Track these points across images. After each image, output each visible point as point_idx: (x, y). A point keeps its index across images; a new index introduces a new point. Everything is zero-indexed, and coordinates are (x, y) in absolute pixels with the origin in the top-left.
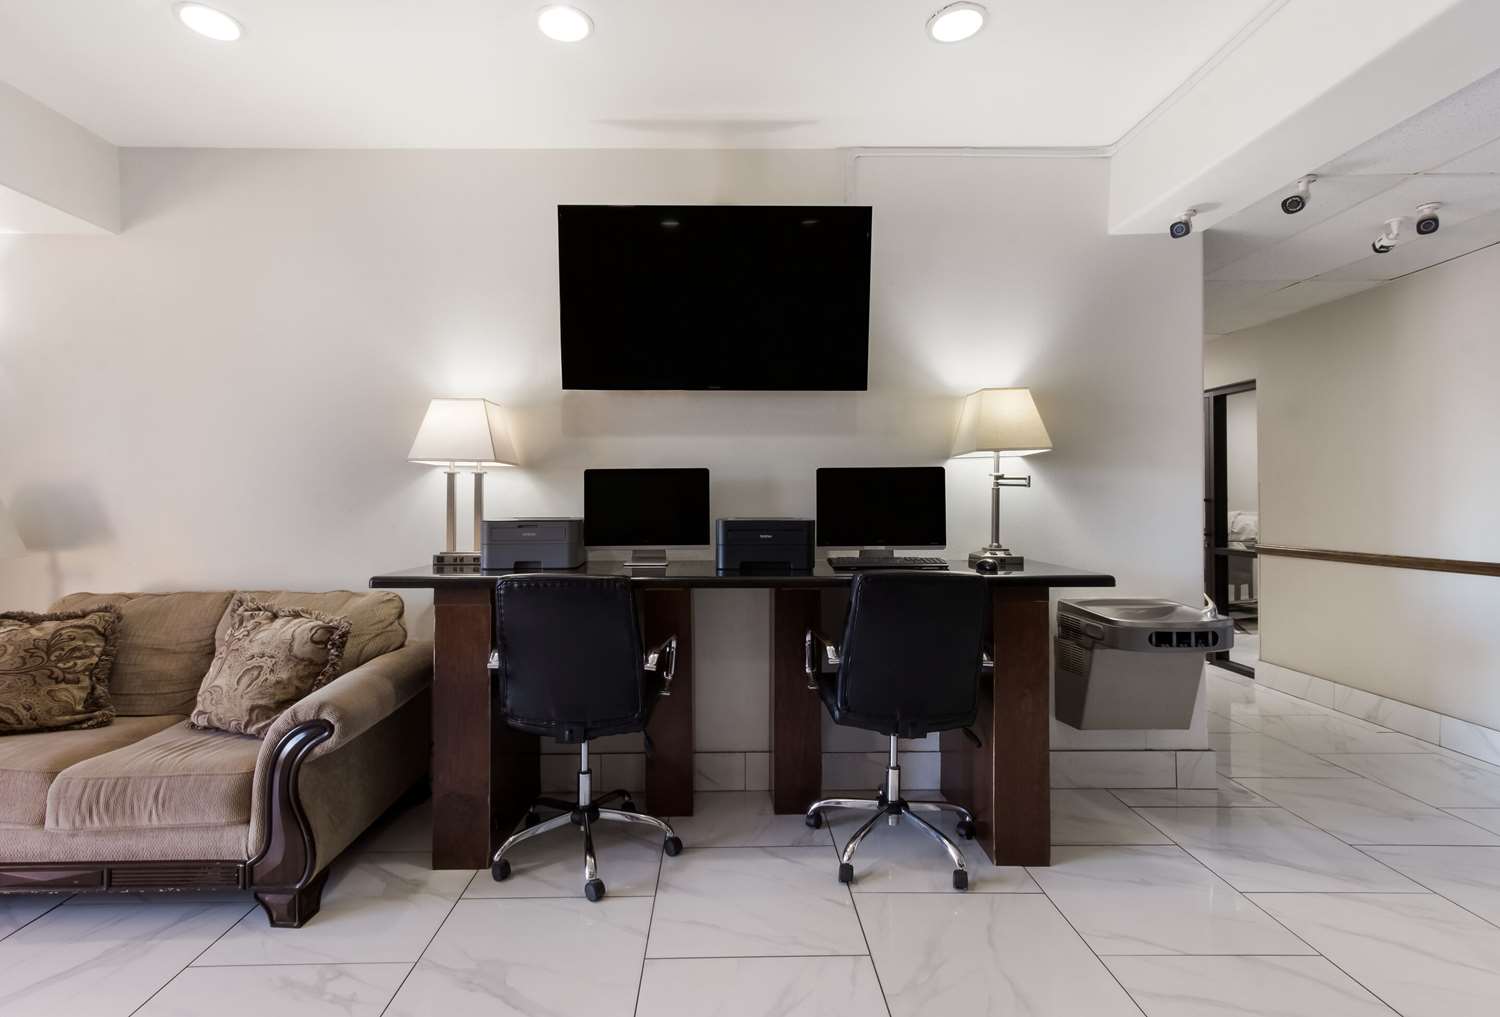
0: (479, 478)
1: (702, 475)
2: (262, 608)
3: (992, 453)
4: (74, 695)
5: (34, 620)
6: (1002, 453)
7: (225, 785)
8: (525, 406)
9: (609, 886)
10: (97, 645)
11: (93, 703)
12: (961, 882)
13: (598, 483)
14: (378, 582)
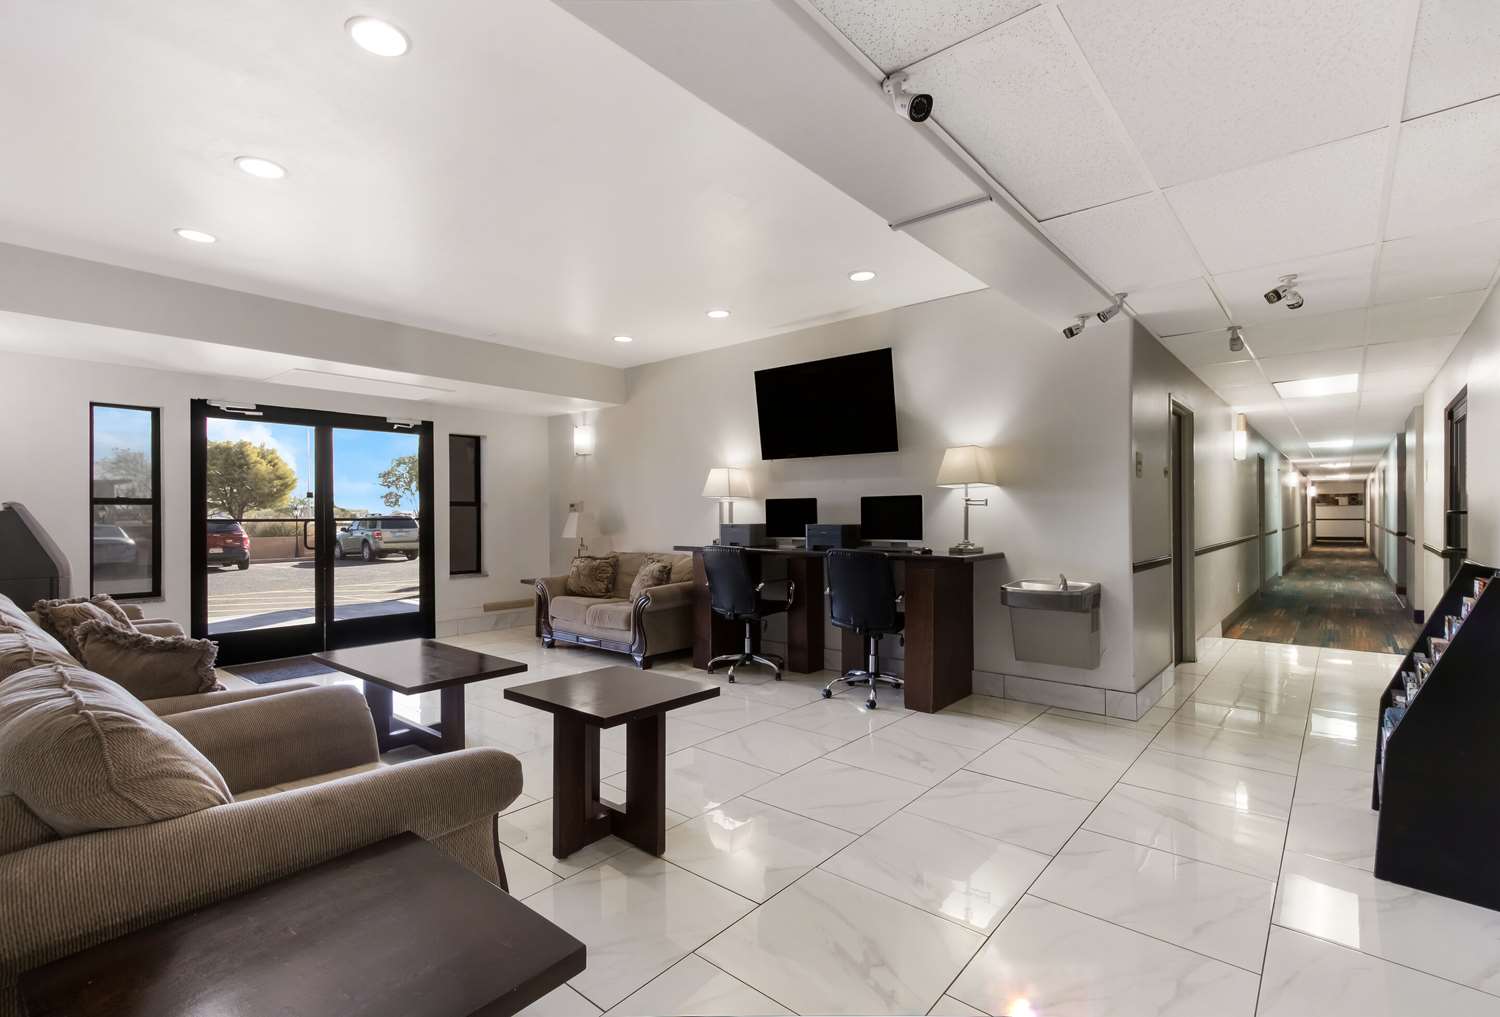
0: (731, 504)
1: (813, 502)
2: (651, 558)
3: (963, 486)
4: (602, 586)
5: (595, 559)
6: (969, 485)
7: (623, 616)
8: (753, 470)
9: (736, 679)
10: (610, 569)
11: (608, 590)
12: (872, 705)
13: (772, 506)
14: (677, 548)
